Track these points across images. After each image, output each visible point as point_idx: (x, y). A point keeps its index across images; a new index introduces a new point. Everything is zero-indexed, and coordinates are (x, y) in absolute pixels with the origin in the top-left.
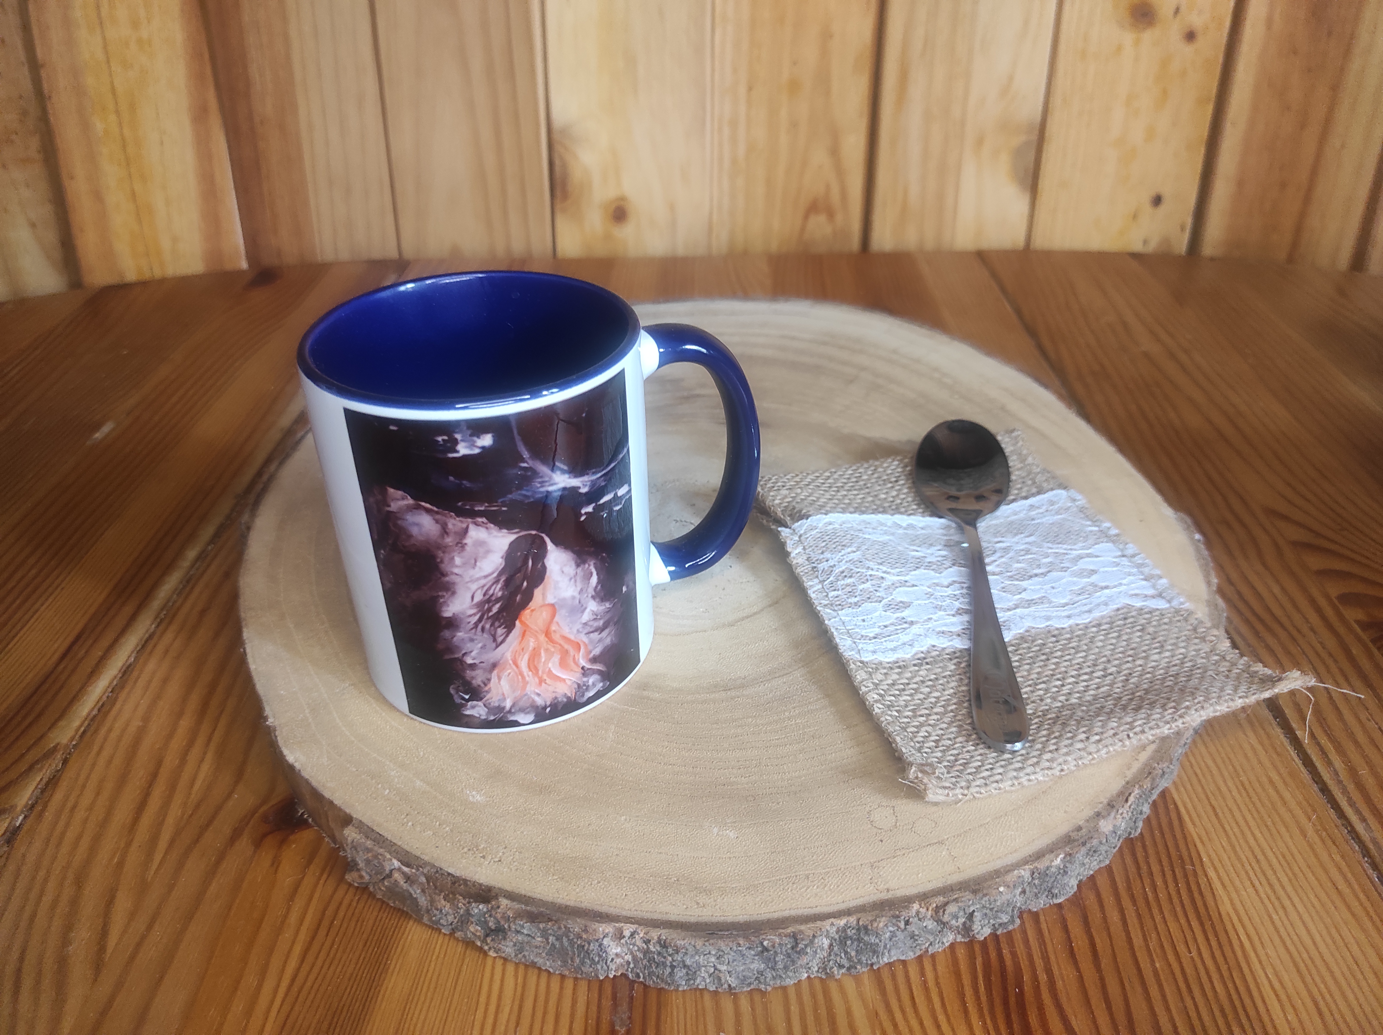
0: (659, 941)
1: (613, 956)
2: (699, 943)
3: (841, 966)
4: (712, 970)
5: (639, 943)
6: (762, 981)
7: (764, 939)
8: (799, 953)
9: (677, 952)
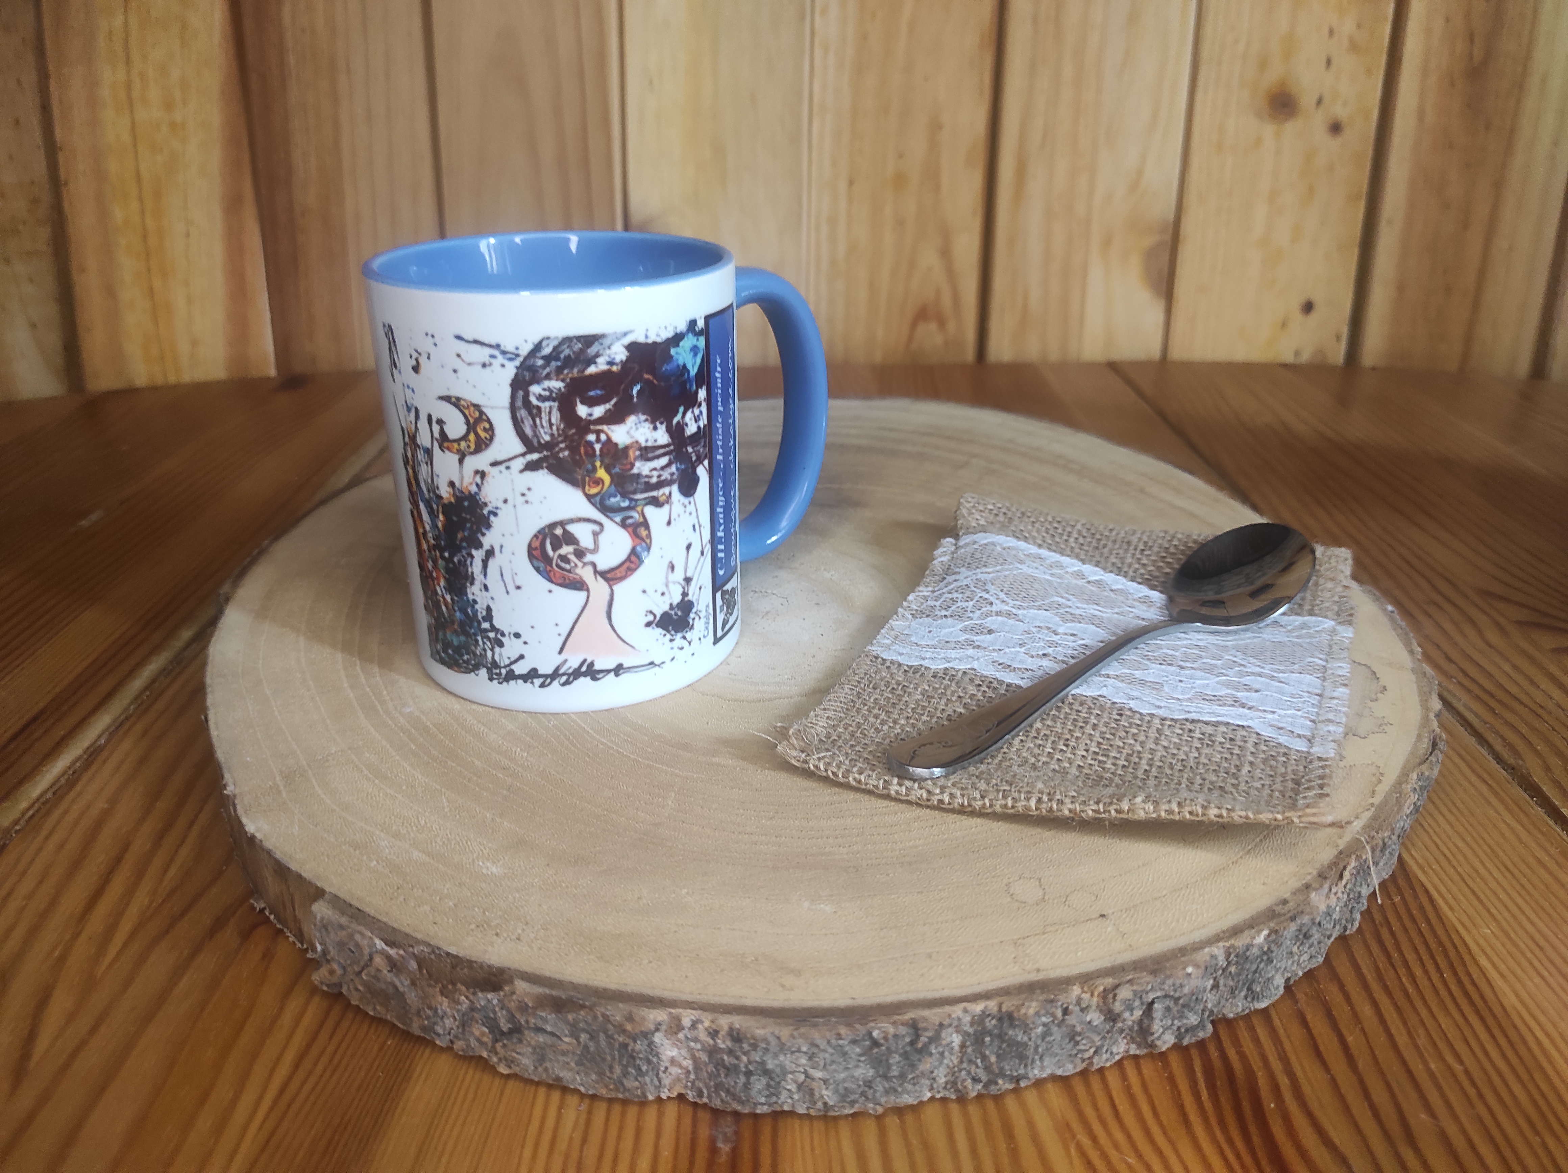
0: (731, 1029)
1: (668, 1064)
2: (785, 1032)
3: (976, 1080)
4: (802, 1077)
5: (703, 1036)
6: (870, 1097)
7: (874, 1028)
8: (920, 1051)
9: (754, 1047)
